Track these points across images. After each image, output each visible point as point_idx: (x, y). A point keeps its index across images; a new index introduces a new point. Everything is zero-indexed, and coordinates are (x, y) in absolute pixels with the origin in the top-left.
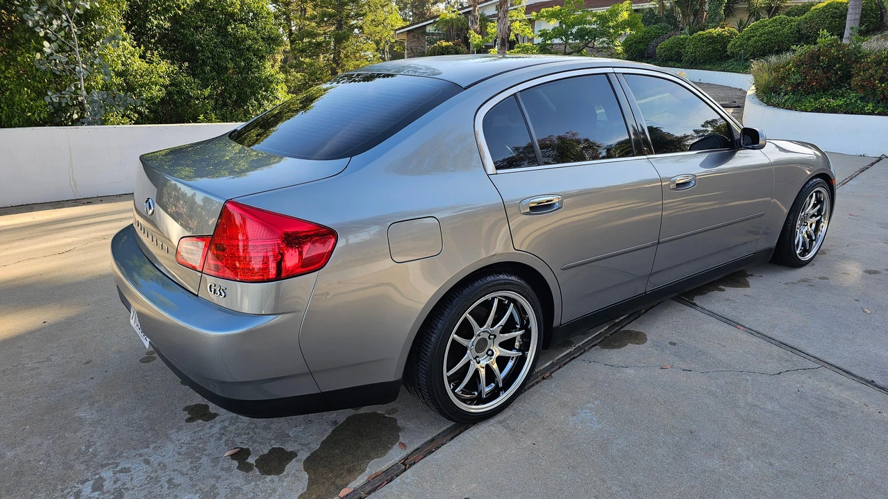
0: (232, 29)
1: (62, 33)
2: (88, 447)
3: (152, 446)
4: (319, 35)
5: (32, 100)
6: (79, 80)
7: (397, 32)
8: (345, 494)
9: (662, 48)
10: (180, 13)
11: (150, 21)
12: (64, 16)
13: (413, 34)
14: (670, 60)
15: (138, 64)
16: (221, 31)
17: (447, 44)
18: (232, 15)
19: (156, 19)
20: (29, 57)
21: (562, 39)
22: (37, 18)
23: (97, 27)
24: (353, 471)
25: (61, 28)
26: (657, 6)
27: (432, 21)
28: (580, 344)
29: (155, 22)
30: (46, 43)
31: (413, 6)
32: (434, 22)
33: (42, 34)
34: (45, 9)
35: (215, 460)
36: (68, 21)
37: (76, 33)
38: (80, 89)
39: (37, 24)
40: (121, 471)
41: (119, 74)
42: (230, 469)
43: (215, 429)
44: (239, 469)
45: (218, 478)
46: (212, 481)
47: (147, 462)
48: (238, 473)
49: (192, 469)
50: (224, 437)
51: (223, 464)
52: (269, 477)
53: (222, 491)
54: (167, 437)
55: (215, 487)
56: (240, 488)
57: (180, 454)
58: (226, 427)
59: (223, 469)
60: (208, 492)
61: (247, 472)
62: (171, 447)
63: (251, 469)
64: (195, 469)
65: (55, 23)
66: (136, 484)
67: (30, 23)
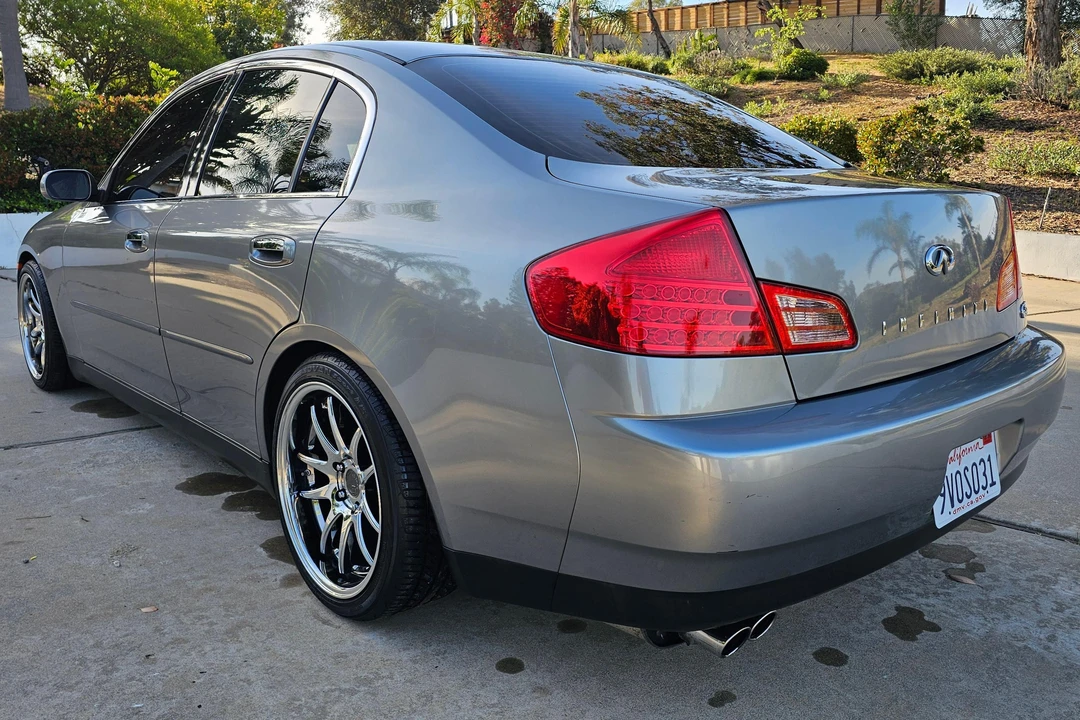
42: (990, 577)
43: (932, 601)
44: (983, 571)
45: (1014, 581)
46: (1024, 583)
47: (1052, 638)
48: (989, 570)
49: (1022, 600)
50: (940, 591)
51: (987, 582)
52: (976, 552)
53: (1029, 574)
54: (989, 635)
55: (1028, 580)
56: (1011, 565)
57: (1008, 617)
58: (918, 594)
59: (998, 581)
60: (1040, 582)
61: (982, 565)
62: (1002, 628)
63: (974, 564)
64: (1018, 598)
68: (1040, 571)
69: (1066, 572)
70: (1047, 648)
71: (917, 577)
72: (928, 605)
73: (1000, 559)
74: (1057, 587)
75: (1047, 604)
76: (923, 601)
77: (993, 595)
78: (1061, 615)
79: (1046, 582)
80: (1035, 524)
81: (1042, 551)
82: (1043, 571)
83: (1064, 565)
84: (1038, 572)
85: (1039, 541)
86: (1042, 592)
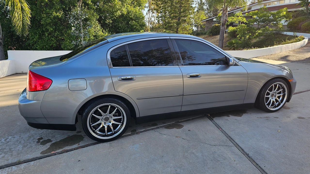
0: (131, 22)
1: (78, 25)
2: (12, 131)
3: (24, 133)
4: (172, 23)
5: (69, 43)
6: (82, 38)
7: (202, 21)
8: (53, 153)
9: (304, 26)
10: (115, 18)
11: (107, 21)
12: (79, 20)
13: (208, 22)
14: (307, 30)
15: (100, 33)
16: (128, 23)
17: (218, 25)
18: (131, 18)
19: (108, 20)
20: (70, 31)
21: (257, 23)
22: (72, 21)
23: (88, 23)
24: (60, 148)
25: (78, 23)
26: (306, 9)
27: (215, 17)
28: (159, 126)
29: (108, 21)
30: (73, 28)
31: (213, 12)
32: (216, 17)
33: (72, 25)
34: (74, 18)
35: (34, 139)
36: (80, 21)
37: (82, 25)
38: (82, 40)
39: (72, 22)
40: (13, 138)
41: (94, 36)
42: (35, 142)
43: (41, 132)
44: (37, 142)
45: (30, 143)
46: (28, 144)
47: (20, 137)
48: (36, 143)
49: (27, 140)
50: (41, 134)
51: (35, 140)
52: (41, 145)
53: (28, 146)
54: (30, 132)
55: (28, 145)
56: (32, 146)
57: (28, 136)
58: (44, 132)
59: (33, 141)
60: (25, 146)
61: (38, 143)
62: (28, 134)
63: (39, 143)
64: (28, 140)
65: (76, 22)
66: (13, 141)
67: (70, 22)
68: (26, 148)
69: (21, 151)
70: (20, 135)
71: (46, 134)
72: (41, 131)
73: (35, 146)
75: (23, 142)
76: (42, 131)
77: (32, 138)
78: (20, 141)
79: (24, 147)
80: (33, 162)
81: (28, 154)
83: (22, 153)
85: (30, 157)
86: (24, 144)
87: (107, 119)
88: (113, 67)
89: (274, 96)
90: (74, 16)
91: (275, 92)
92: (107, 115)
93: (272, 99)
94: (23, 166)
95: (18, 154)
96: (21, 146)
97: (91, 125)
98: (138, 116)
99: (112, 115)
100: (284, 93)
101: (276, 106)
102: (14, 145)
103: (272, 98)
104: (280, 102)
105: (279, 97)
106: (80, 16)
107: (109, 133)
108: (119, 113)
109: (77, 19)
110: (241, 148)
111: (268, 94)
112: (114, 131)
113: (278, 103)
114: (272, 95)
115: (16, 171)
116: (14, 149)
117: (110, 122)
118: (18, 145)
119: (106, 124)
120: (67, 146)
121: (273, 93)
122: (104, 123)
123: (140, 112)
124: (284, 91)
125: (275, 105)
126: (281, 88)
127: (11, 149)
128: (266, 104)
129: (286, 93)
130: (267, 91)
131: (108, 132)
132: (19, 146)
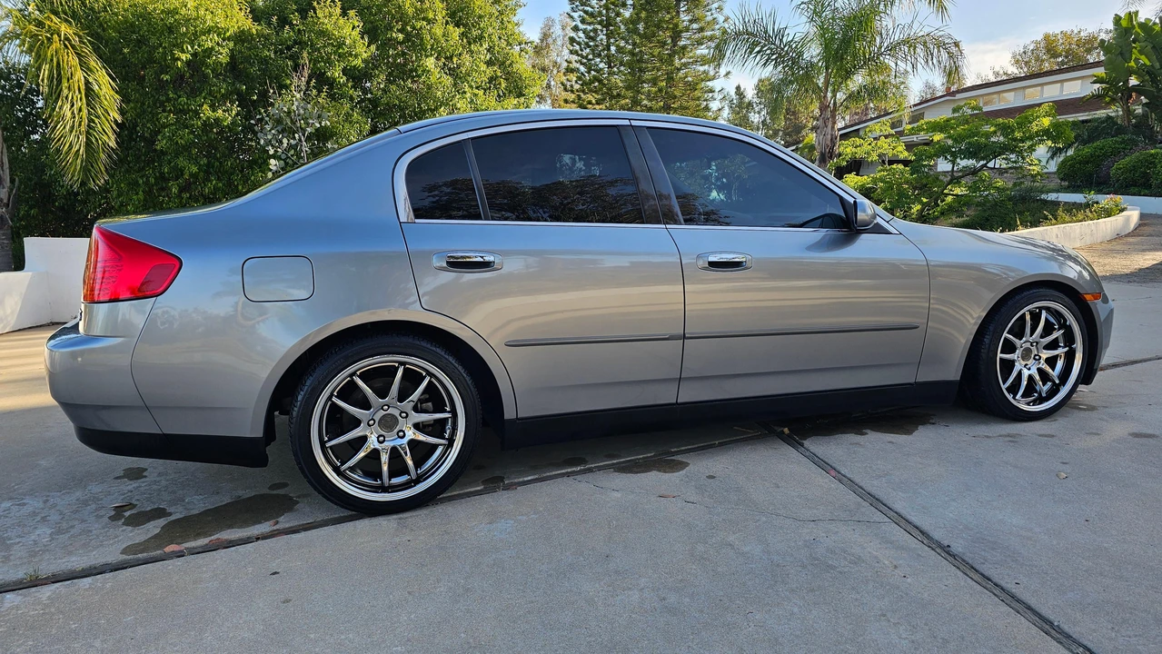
1: (292, 152)
2: (17, 484)
3: (63, 492)
8: (172, 550)
9: (1120, 169)
12: (296, 135)
14: (1132, 185)
20: (262, 177)
21: (946, 158)
22: (270, 137)
24: (199, 535)
25: (290, 147)
26: (1121, 113)
28: (593, 466)
30: (272, 161)
31: (785, 134)
33: (271, 152)
34: (279, 128)
35: (99, 508)
36: (300, 140)
37: (306, 151)
39: (269, 143)
40: (18, 505)
42: (102, 516)
43: (130, 488)
44: (110, 518)
45: (83, 521)
46: (76, 523)
47: (45, 502)
48: (106, 519)
49: (72, 512)
50: (129, 494)
51: (102, 512)
52: (125, 527)
53: (74, 531)
54: (85, 487)
55: (73, 527)
56: (91, 531)
57: (77, 500)
58: (140, 487)
59: (96, 516)
60: (63, 529)
61: (113, 521)
62: (78, 494)
63: (120, 519)
64: (75, 512)
65: (285, 141)
66: (18, 514)
67: (262, 142)
68: (67, 537)
69: (45, 546)
70: (47, 496)
71: (150, 494)
72: (130, 485)
73: (102, 531)
74: (49, 532)
75: (54, 517)
76: (134, 485)
77: (94, 506)
78: (43, 515)
79: (60, 532)
80: (88, 580)
81: (70, 553)
82: (65, 537)
83: (47, 550)
84: (68, 535)
85: (78, 562)
86: (60, 523)
87: (388, 423)
88: (417, 221)
89: (1034, 359)
90: (279, 121)
91: (1037, 343)
92: (389, 407)
93: (1027, 369)
94: (46, 592)
95: (33, 554)
96: (43, 532)
97: (326, 442)
98: (509, 414)
99: (407, 405)
100: (1071, 348)
101: (1044, 395)
102: (19, 526)
103: (1026, 365)
104: (1057, 382)
105: (1052, 362)
106: (302, 122)
107: (395, 481)
108: (435, 398)
109: (290, 132)
110: (917, 528)
111: (1010, 347)
112: (417, 470)
113: (1049, 384)
114: (1026, 354)
115: (18, 608)
116: (18, 540)
117: (401, 434)
118: (36, 528)
119: (384, 441)
120: (230, 527)
121: (1028, 345)
122: (378, 438)
123: (520, 399)
124: (1069, 338)
125: (1040, 394)
126: (1056, 327)
127: (4, 540)
128: (1004, 387)
129: (1079, 346)
130: (1005, 334)
131: (391, 475)
132: (38, 532)
